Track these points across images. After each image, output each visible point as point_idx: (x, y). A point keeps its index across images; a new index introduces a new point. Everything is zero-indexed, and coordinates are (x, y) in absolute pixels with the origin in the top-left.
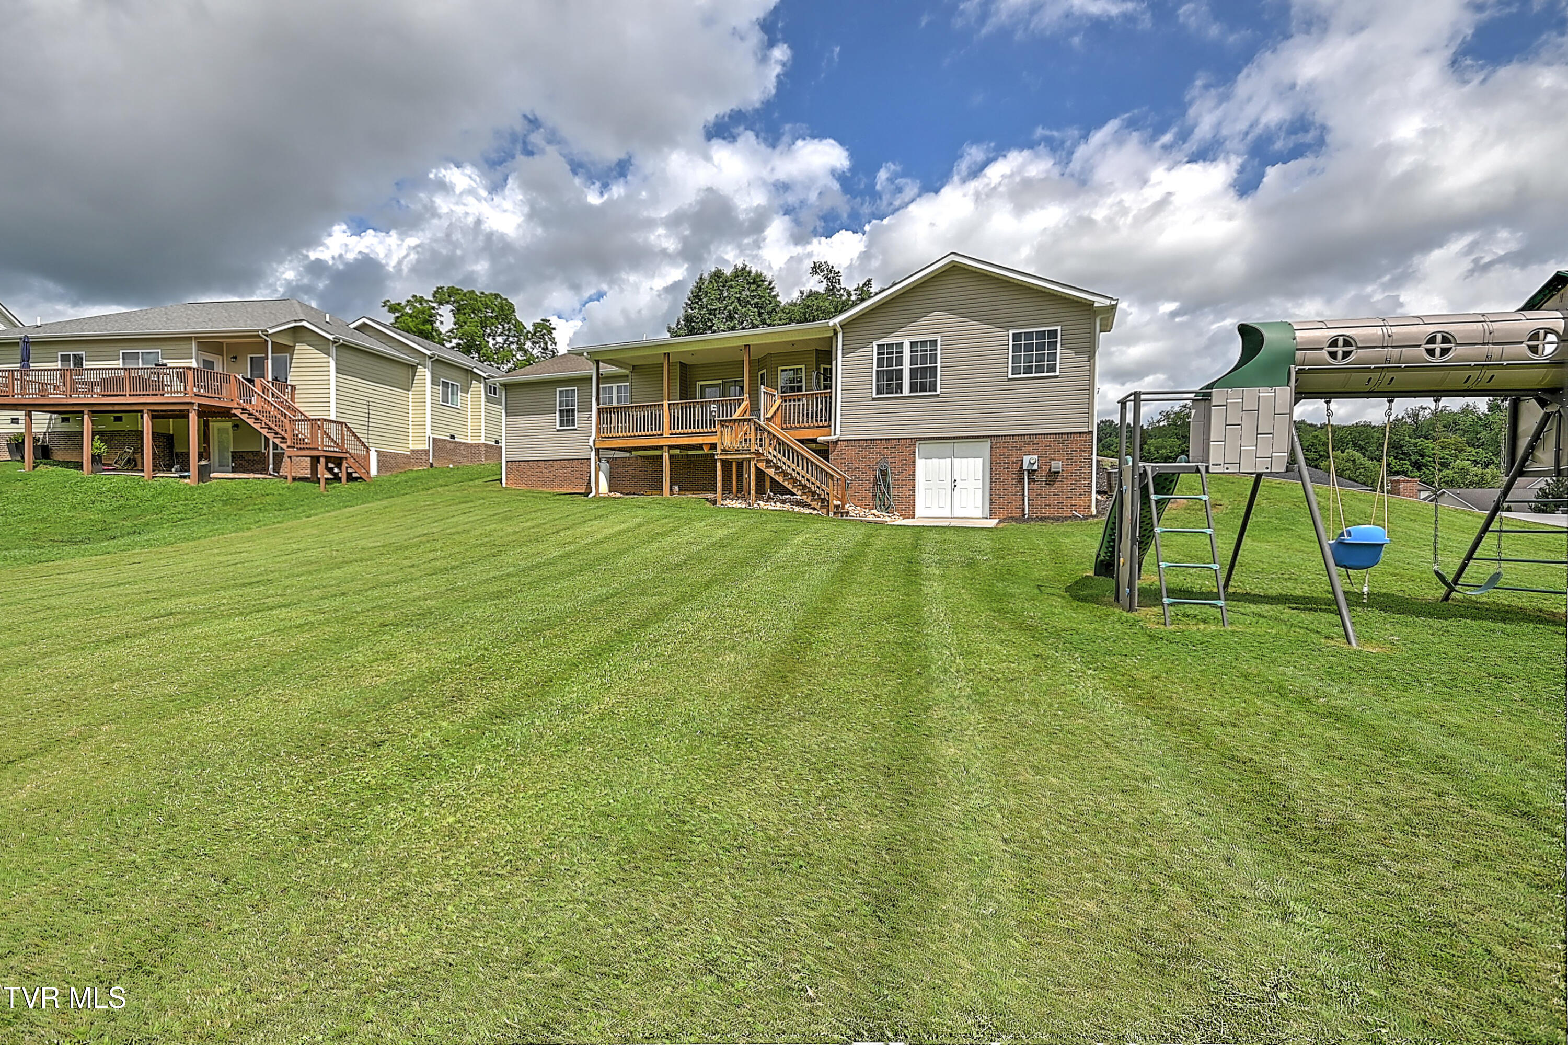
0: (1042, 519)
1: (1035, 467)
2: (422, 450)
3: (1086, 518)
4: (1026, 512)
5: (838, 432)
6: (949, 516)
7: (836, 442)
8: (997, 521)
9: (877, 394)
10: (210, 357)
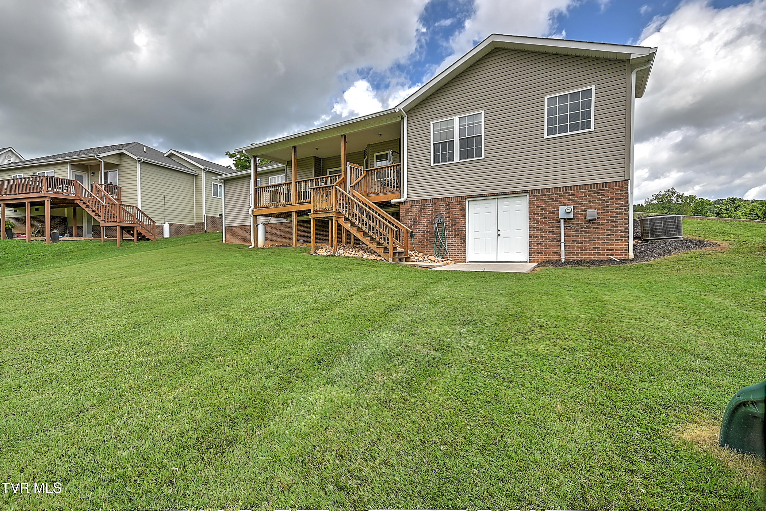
0: (578, 263)
1: (571, 216)
2: (200, 223)
3: (623, 262)
4: (563, 256)
5: (405, 195)
6: (495, 260)
7: (404, 203)
8: (535, 264)
9: (434, 163)
10: (79, 173)
